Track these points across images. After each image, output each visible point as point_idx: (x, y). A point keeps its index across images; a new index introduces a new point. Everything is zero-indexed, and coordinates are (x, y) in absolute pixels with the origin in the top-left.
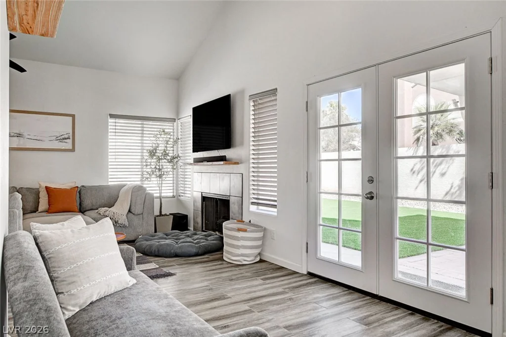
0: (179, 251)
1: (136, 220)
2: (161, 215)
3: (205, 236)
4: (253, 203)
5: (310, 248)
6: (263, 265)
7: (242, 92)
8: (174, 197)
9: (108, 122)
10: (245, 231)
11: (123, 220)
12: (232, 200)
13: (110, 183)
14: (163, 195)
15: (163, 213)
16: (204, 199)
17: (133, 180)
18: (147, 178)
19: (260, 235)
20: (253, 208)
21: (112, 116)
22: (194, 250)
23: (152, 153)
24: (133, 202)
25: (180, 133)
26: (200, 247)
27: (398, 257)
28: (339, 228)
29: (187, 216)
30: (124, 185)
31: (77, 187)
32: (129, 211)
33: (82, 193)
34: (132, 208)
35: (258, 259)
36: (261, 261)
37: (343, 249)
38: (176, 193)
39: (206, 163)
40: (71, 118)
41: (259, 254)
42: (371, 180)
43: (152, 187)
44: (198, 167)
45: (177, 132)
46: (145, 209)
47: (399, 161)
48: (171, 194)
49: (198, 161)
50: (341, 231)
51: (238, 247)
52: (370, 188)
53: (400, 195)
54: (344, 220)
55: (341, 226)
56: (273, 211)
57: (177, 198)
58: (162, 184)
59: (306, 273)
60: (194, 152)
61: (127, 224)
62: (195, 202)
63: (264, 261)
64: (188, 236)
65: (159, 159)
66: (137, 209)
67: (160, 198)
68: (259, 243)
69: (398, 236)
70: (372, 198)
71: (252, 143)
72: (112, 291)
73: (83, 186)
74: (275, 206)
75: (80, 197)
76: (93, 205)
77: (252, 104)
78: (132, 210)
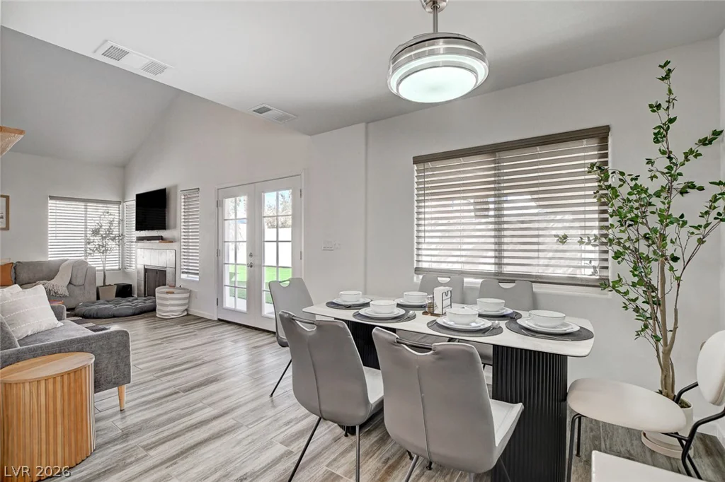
0: (116, 313)
1: (77, 291)
2: (105, 285)
3: (145, 300)
4: (183, 272)
5: (219, 301)
6: (189, 317)
7: (176, 187)
8: (119, 269)
9: (48, 203)
10: (173, 293)
11: (63, 290)
12: (168, 270)
13: (50, 259)
14: (106, 268)
15: (107, 284)
16: (146, 270)
17: (75, 255)
18: (90, 254)
19: (187, 295)
20: (184, 276)
21: (52, 198)
22: (131, 311)
23: (96, 232)
24: (74, 276)
25: (125, 215)
26: (136, 309)
27: (265, 301)
28: (235, 287)
29: (131, 285)
30: (66, 260)
31: (13, 263)
32: (70, 283)
33: (18, 268)
34: (73, 280)
35: (185, 313)
36: (188, 315)
37: (238, 300)
38: (122, 265)
39: (145, 241)
40: (4, 199)
41: (187, 310)
42: (251, 255)
43: (96, 262)
44: (140, 244)
45: (123, 213)
46: (87, 280)
47: (266, 243)
48: (117, 267)
49: (140, 239)
50: (237, 289)
51: (167, 306)
52: (252, 260)
53: (266, 264)
54: (239, 282)
55: (237, 285)
56: (196, 278)
57: (123, 270)
58: (105, 258)
59: (216, 319)
60: (137, 230)
61: (67, 294)
62: (138, 272)
63: (190, 315)
64: (129, 301)
65: (103, 238)
66: (79, 281)
67: (104, 271)
68: (186, 301)
69: (265, 289)
70: (251, 266)
71: (183, 224)
72: (43, 329)
73: (19, 262)
74: (197, 274)
75: (15, 273)
76: (30, 279)
77: (183, 197)
78: (74, 282)
